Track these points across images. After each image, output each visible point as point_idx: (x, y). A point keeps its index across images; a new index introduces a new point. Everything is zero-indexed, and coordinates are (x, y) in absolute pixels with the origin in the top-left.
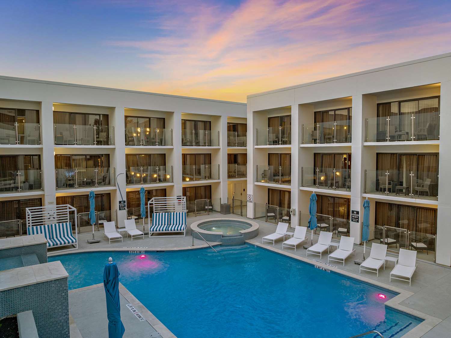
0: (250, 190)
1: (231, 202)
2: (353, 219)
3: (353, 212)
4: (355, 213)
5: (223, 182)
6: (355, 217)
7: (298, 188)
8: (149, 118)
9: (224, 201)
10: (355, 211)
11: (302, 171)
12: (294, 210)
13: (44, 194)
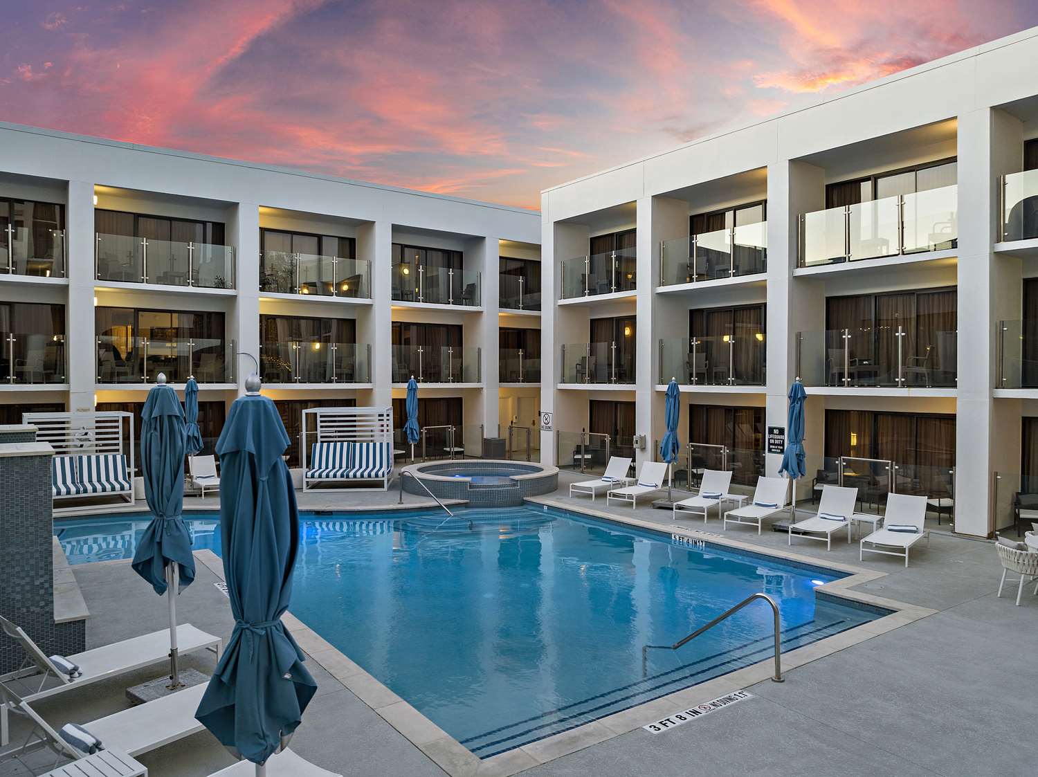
0: (548, 402)
1: (506, 435)
2: (771, 447)
3: (771, 430)
4: (776, 431)
5: (487, 389)
6: (777, 442)
7: (652, 387)
8: (320, 237)
9: (491, 433)
10: (776, 428)
11: (661, 350)
12: (643, 439)
13: (67, 390)
